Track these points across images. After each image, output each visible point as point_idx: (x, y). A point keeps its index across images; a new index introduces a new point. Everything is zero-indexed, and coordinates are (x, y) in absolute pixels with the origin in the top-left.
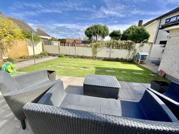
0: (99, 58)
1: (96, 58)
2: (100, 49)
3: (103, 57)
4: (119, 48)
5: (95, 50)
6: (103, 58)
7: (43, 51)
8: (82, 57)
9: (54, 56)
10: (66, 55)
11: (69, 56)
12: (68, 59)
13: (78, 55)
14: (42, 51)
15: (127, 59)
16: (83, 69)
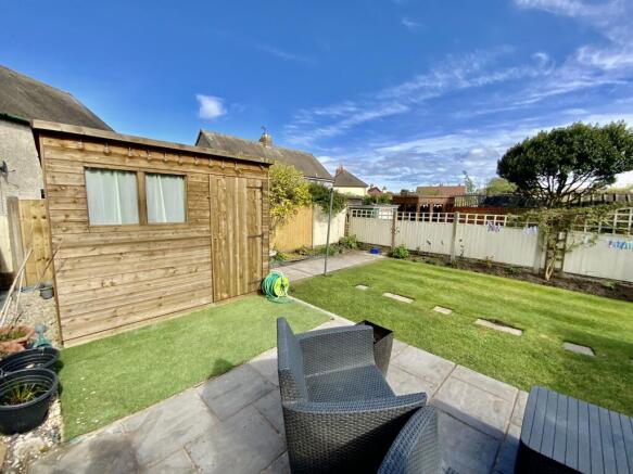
0: (580, 282)
1: (559, 276)
5: (558, 240)
7: (346, 233)
8: (482, 266)
9: (375, 252)
10: (416, 253)
14: (343, 236)
16: (489, 325)
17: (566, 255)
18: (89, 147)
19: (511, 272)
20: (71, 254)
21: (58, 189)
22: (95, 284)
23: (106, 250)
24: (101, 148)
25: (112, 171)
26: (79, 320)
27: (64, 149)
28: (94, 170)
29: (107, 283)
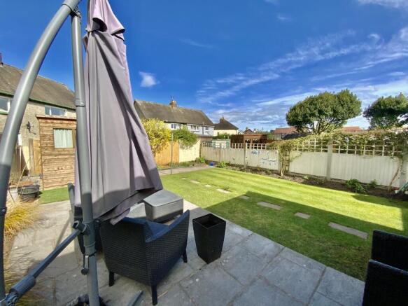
0: (295, 176)
1: (287, 173)
2: (296, 153)
3: (305, 175)
4: (359, 153)
5: (286, 155)
6: (306, 177)
7: (200, 155)
8: (255, 170)
9: (212, 165)
10: (228, 164)
11: (232, 165)
12: (227, 171)
13: (250, 165)
14: (198, 156)
15: (395, 189)
16: (222, 191)
17: (290, 163)
18: (55, 121)
19: (268, 172)
20: (48, 157)
21: (44, 136)
22: (56, 169)
23: (60, 157)
24: (59, 121)
25: (63, 129)
26: (50, 181)
27: (47, 123)
28: (57, 129)
29: (60, 168)
